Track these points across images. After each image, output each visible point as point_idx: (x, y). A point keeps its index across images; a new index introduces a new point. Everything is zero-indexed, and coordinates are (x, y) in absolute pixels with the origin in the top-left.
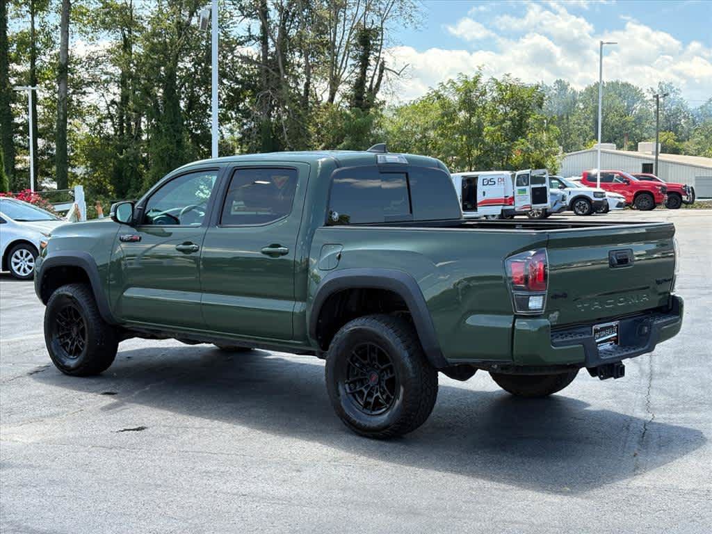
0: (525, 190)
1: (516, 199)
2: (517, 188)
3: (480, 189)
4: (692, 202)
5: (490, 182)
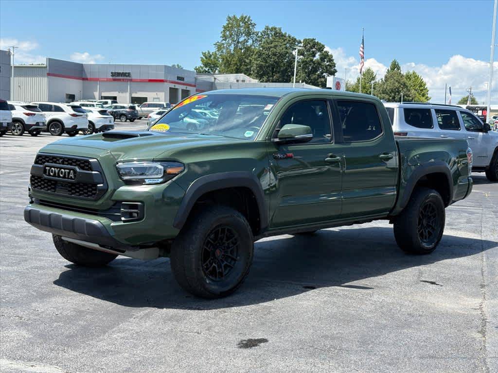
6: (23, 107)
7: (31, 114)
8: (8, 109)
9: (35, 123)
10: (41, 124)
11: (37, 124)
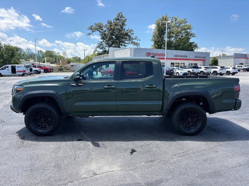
0: (28, 69)
1: (26, 71)
2: (26, 69)
3: (16, 69)
4: (53, 71)
5: (19, 67)
6: (204, 68)
7: (206, 70)
8: (198, 68)
9: (207, 72)
10: (209, 72)
11: (208, 72)
